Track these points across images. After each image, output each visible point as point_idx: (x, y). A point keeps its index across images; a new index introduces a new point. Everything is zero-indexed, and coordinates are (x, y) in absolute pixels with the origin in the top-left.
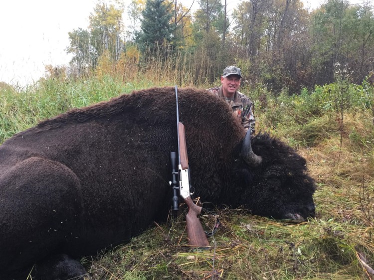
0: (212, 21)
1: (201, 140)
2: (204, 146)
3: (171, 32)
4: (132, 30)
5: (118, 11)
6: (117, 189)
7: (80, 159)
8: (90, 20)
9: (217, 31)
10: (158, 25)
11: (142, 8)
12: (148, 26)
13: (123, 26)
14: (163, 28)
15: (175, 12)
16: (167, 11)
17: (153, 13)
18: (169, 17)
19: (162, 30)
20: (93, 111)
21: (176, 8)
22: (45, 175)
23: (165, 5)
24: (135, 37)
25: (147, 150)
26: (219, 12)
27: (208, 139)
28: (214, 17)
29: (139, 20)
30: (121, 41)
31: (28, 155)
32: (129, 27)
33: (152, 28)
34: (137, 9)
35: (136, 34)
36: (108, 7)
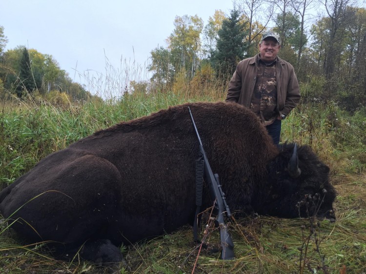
0: (288, 37)
1: (233, 147)
2: (237, 153)
3: (244, 50)
4: (208, 49)
5: (196, 31)
6: (151, 185)
7: (123, 160)
8: (170, 41)
9: (292, 47)
10: (231, 44)
11: (218, 28)
12: (222, 45)
13: (200, 45)
14: (237, 46)
15: (250, 31)
16: (242, 30)
17: (227, 33)
18: (243, 36)
19: (236, 48)
20: (136, 123)
21: (250, 26)
22: (94, 167)
23: (240, 24)
24: (210, 55)
25: (180, 155)
26: (296, 28)
27: (240, 146)
28: (291, 34)
29: (214, 40)
30: (197, 59)
31: (84, 153)
32: (206, 46)
33: (226, 47)
34: (214, 29)
35: (211, 53)
36: (188, 28)
